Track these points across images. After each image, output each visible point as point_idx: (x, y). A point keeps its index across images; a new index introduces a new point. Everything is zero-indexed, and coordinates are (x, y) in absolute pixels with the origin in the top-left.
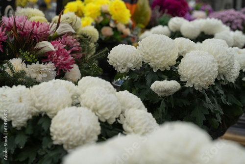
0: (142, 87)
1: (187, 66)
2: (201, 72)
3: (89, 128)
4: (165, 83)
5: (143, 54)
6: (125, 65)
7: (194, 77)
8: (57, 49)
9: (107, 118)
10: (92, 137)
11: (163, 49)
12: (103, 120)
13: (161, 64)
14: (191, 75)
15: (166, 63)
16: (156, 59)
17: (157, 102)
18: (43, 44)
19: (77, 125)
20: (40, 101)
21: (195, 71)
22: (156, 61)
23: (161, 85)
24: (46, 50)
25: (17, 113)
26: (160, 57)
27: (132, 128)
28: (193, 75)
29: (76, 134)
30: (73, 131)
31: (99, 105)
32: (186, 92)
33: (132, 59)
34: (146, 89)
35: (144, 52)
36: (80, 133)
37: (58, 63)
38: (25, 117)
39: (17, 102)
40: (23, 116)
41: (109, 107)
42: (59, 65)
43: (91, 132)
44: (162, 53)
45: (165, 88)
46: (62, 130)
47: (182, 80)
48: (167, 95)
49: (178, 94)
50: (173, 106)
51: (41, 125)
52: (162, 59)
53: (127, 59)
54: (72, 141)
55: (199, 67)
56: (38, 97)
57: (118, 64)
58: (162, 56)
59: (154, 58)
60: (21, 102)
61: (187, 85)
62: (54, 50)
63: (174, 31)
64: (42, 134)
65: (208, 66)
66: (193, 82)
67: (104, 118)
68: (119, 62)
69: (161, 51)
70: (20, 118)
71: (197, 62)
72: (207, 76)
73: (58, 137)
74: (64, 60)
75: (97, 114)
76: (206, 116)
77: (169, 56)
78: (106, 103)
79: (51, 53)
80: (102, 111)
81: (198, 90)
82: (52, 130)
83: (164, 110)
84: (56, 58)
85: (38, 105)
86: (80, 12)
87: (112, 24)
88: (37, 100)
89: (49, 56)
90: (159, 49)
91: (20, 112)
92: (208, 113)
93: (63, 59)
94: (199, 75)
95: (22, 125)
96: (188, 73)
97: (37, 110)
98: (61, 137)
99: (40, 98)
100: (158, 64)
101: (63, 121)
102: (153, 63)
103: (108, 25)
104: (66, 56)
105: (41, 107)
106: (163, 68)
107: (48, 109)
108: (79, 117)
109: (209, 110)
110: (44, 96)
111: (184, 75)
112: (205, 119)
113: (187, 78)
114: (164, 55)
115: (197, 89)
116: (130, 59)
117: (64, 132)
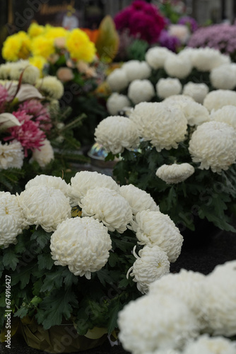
0: (142, 170)
1: (201, 143)
2: (219, 150)
3: (100, 244)
4: (175, 168)
5: (143, 130)
6: (118, 144)
7: (210, 157)
8: (23, 123)
9: (117, 227)
10: (104, 254)
11: (168, 122)
12: (113, 230)
13: (166, 142)
14: (207, 155)
15: (172, 140)
16: (161, 136)
17: (164, 190)
18: (4, 118)
19: (85, 241)
20: (32, 212)
21: (212, 150)
22: (160, 138)
23: (171, 171)
24: (9, 125)
25: (4, 229)
26: (165, 133)
27: (147, 236)
28: (210, 155)
29: (85, 253)
30: (81, 249)
31: (106, 212)
32: (201, 176)
33: (127, 135)
34: (147, 173)
35: (144, 128)
36: (90, 252)
37: (25, 142)
38: (14, 232)
39: (3, 214)
40: (11, 232)
41: (119, 213)
42: (27, 143)
43: (102, 249)
44: (168, 128)
45: (176, 174)
46: (66, 250)
47: (195, 160)
48: (177, 182)
49: (192, 179)
50: (185, 195)
51: (35, 240)
52: (168, 135)
53: (122, 136)
54: (79, 262)
55: (217, 144)
56: (29, 207)
57: (110, 143)
58: (167, 132)
59: (156, 135)
60: (7, 213)
61: (201, 167)
62: (19, 124)
63: (155, 67)
64: (37, 252)
65: (228, 142)
66: (209, 163)
67: (113, 227)
68: (111, 141)
69: (167, 125)
70: (8, 234)
71: (213, 138)
72: (226, 155)
73: (62, 257)
74: (33, 136)
75: (105, 223)
76: (226, 203)
77: (176, 130)
78: (116, 209)
79: (14, 128)
80: (110, 220)
81: (216, 173)
82: (52, 248)
83: (175, 201)
84: (21, 135)
85: (30, 216)
86: (25, 49)
87: (69, 63)
88: (28, 211)
89: (13, 133)
90: (164, 123)
91: (8, 227)
92: (229, 200)
93: (31, 135)
94: (217, 155)
95: (11, 242)
96: (203, 152)
97: (29, 223)
98: (66, 257)
99: (33, 208)
100: (162, 142)
101: (66, 238)
102: (157, 141)
103: (64, 65)
104: (34, 130)
105: (34, 219)
106: (169, 146)
107: (44, 221)
108: (85, 230)
109: (231, 196)
110: (37, 205)
111: (198, 154)
112: (226, 208)
113: (201, 158)
114: (171, 130)
115: (214, 171)
116: (125, 136)
117: (69, 251)
